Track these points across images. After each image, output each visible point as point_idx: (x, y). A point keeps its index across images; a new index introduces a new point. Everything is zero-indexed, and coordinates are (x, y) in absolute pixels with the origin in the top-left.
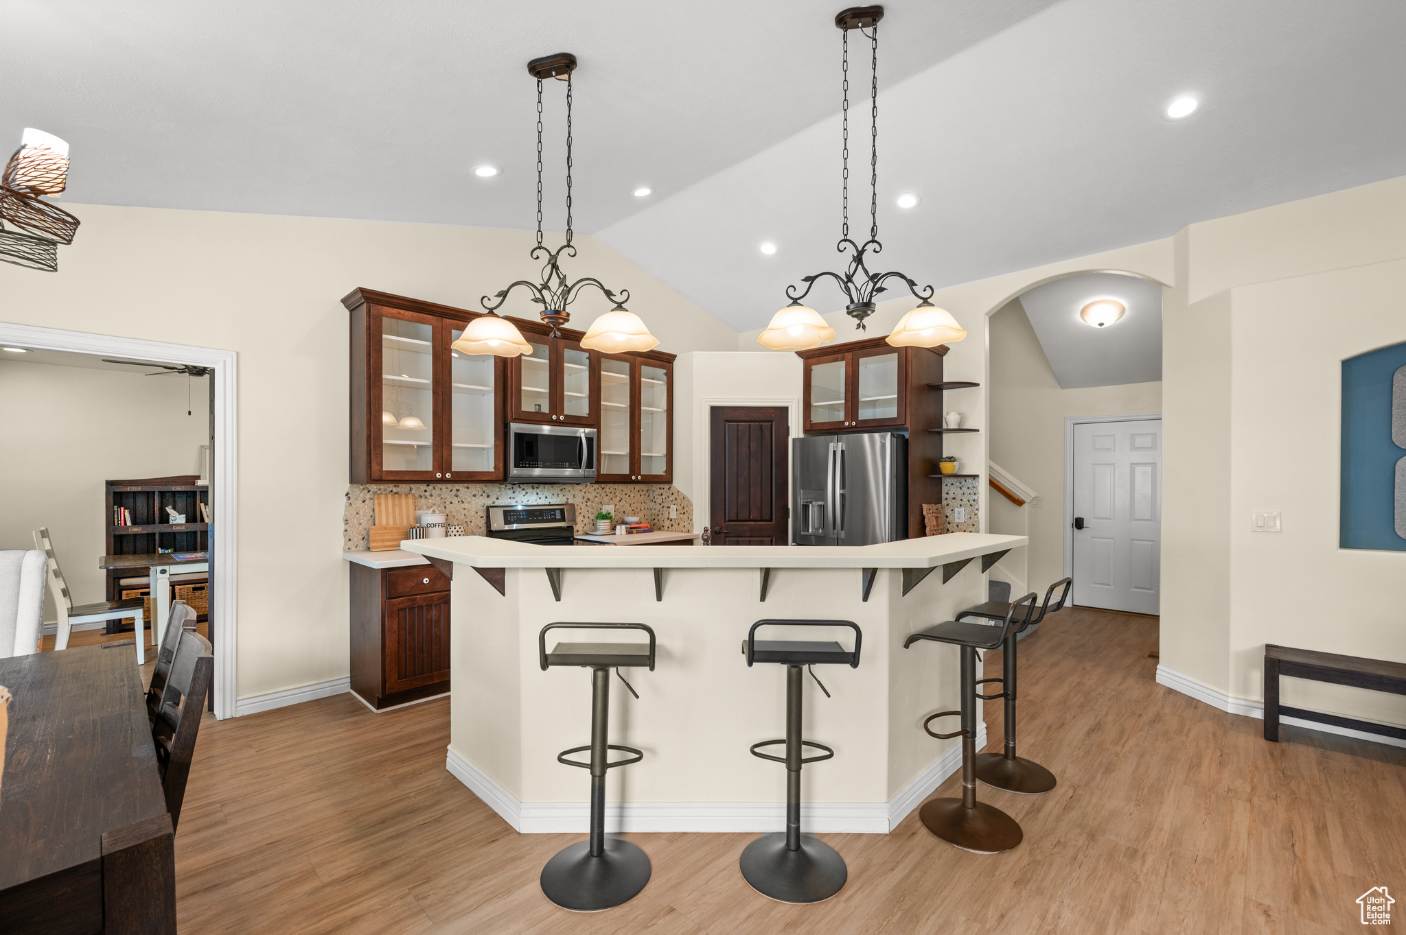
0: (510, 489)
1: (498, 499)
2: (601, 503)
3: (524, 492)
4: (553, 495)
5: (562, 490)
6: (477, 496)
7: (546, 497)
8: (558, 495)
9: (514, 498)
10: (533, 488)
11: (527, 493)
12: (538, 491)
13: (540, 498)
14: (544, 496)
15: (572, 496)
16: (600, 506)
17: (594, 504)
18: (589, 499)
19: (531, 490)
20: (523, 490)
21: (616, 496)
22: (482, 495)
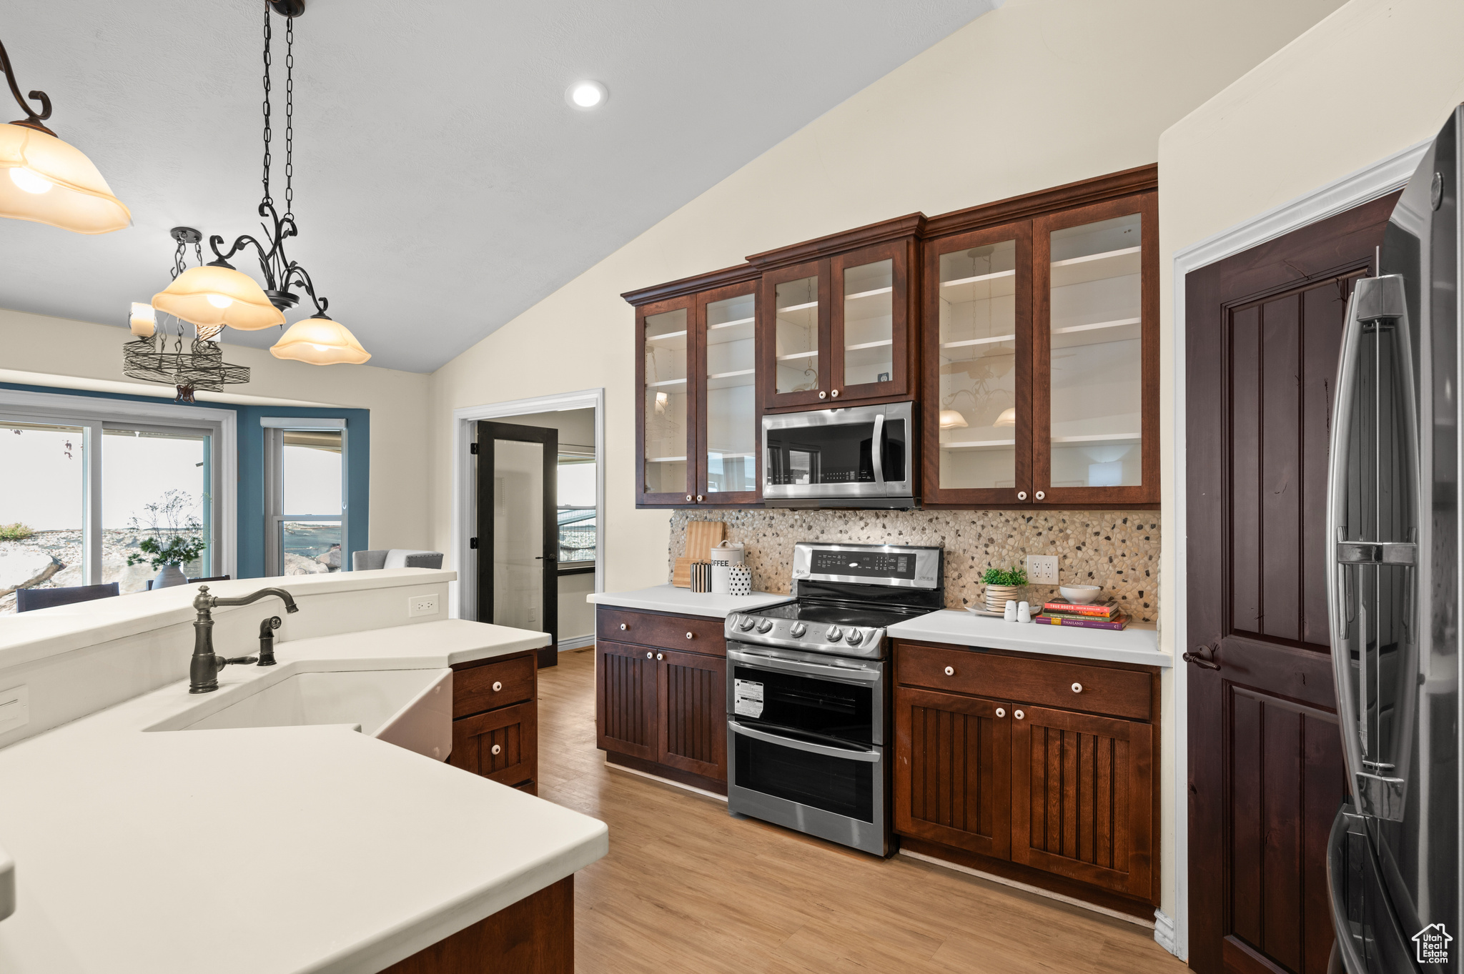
0: (840, 517)
1: (823, 532)
2: (1023, 550)
3: (862, 524)
4: (914, 529)
5: (931, 520)
6: (796, 528)
7: (900, 534)
8: (924, 529)
9: (846, 532)
10: (878, 517)
11: (867, 525)
12: (886, 521)
13: (889, 534)
14: (897, 532)
15: (953, 534)
16: (1019, 555)
17: (1004, 552)
18: (992, 541)
19: (873, 520)
20: (861, 519)
21: (1067, 538)
22: (801, 526)
